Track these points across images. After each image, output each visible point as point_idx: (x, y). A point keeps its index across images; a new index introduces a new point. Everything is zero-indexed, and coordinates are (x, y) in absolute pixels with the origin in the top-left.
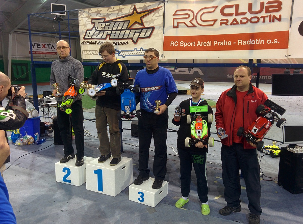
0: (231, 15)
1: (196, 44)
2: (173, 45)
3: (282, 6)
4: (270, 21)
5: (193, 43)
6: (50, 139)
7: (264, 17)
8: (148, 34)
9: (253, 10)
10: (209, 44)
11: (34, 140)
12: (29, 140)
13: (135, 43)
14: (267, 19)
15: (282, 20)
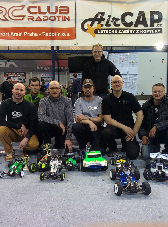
0: (36, 13)
3: (70, 11)
4: (63, 20)
5: (7, 33)
7: (59, 17)
9: (51, 11)
10: (20, 34)
14: (61, 19)
15: (70, 20)
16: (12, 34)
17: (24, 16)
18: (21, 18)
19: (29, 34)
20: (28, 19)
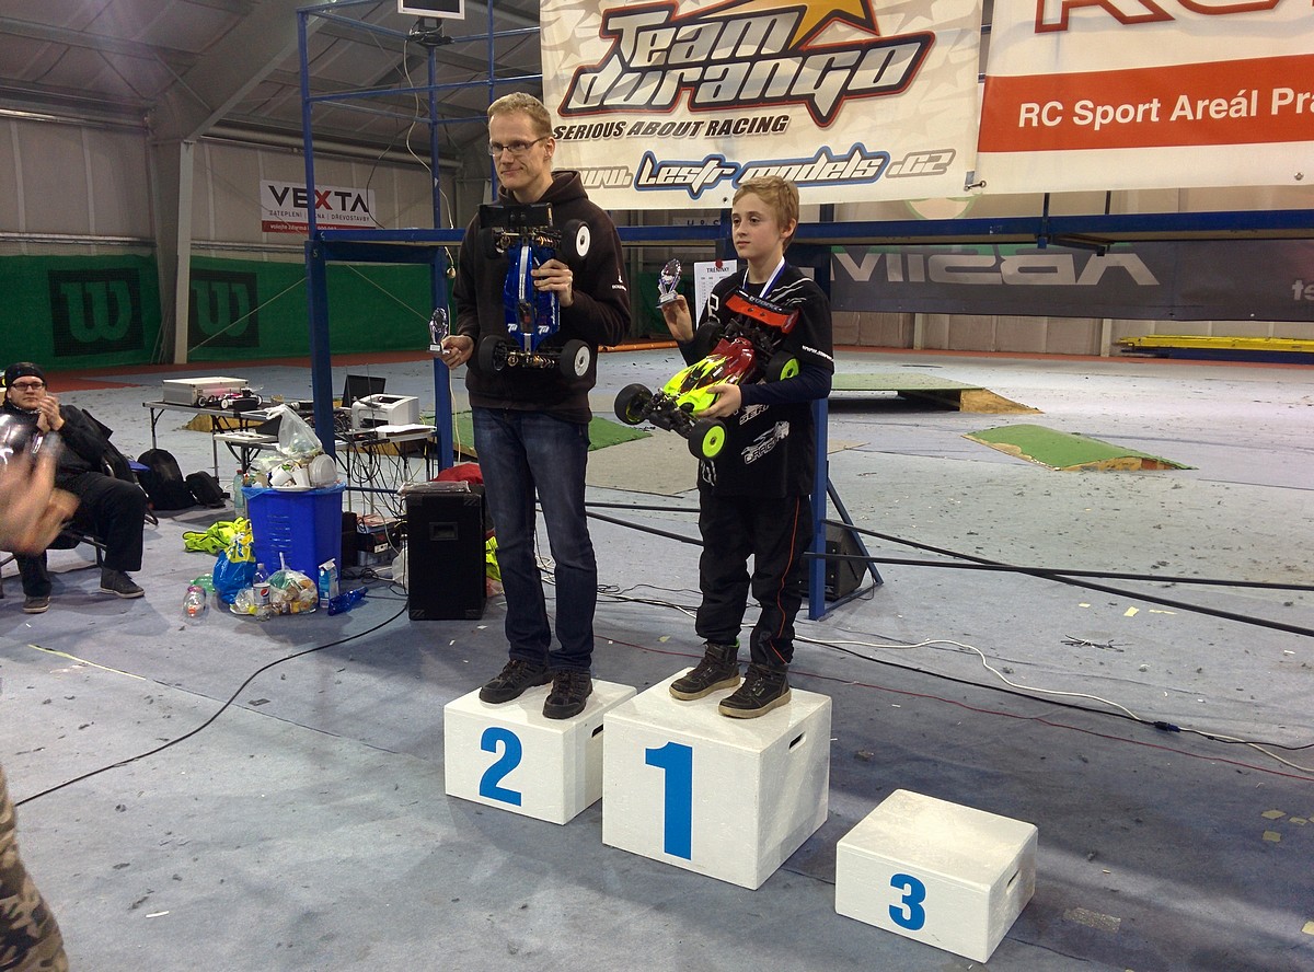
1: (1166, 109)
2: (1035, 124)
5: (1147, 106)
6: (381, 592)
8: (894, 74)
10: (1243, 106)
11: (315, 591)
12: (295, 594)
13: (823, 121)
16: (1183, 108)
19: (1307, 104)
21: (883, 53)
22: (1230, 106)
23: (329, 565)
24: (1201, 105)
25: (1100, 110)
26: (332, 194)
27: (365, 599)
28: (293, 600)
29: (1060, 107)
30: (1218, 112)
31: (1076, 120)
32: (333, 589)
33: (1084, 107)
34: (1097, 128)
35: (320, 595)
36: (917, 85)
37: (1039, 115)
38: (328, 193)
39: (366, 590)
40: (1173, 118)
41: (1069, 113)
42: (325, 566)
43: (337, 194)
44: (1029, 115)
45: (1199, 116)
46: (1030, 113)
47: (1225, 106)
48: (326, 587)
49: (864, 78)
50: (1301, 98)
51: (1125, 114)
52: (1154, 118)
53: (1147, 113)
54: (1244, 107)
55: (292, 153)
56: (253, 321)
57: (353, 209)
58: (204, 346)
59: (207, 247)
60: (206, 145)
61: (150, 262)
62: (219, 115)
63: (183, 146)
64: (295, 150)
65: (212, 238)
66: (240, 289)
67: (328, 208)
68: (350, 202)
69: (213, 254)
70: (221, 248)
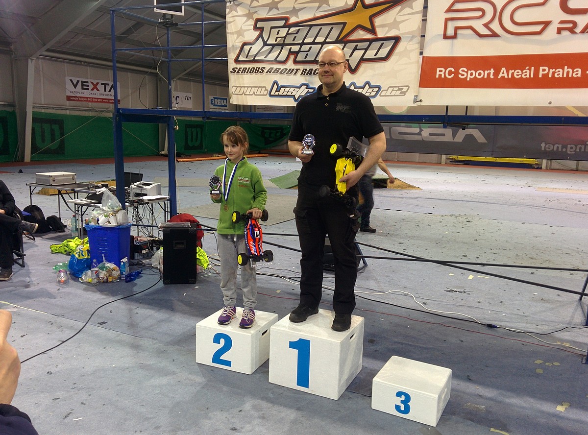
1: (496, 73)
2: (443, 77)
5: (489, 71)
6: (148, 271)
8: (383, 53)
11: (119, 272)
12: (110, 273)
13: (353, 71)
16: (503, 73)
17: (547, 24)
18: (538, 28)
19: (553, 73)
20: (559, 31)
21: (379, 44)
22: (522, 73)
23: (125, 260)
24: (511, 72)
25: (469, 72)
26: (100, 84)
27: (141, 275)
28: (109, 276)
29: (453, 70)
30: (517, 75)
31: (460, 76)
32: (127, 270)
33: (463, 71)
34: (468, 79)
35: (122, 273)
36: (393, 58)
37: (445, 73)
38: (98, 83)
39: (142, 271)
40: (499, 77)
41: (457, 73)
42: (123, 260)
43: (102, 84)
44: (440, 73)
45: (510, 77)
46: (440, 72)
47: (520, 73)
48: (124, 270)
49: (370, 54)
50: (551, 71)
51: (480, 74)
52: (492, 77)
53: (489, 74)
54: (528, 73)
55: (81, 64)
56: (62, 143)
57: (110, 91)
58: (39, 153)
59: (40, 107)
60: (40, 60)
61: (13, 114)
62: (48, 46)
63: (29, 60)
64: (83, 63)
65: (43, 103)
66: (56, 127)
67: (98, 90)
68: (108, 88)
69: (43, 111)
70: (47, 108)
